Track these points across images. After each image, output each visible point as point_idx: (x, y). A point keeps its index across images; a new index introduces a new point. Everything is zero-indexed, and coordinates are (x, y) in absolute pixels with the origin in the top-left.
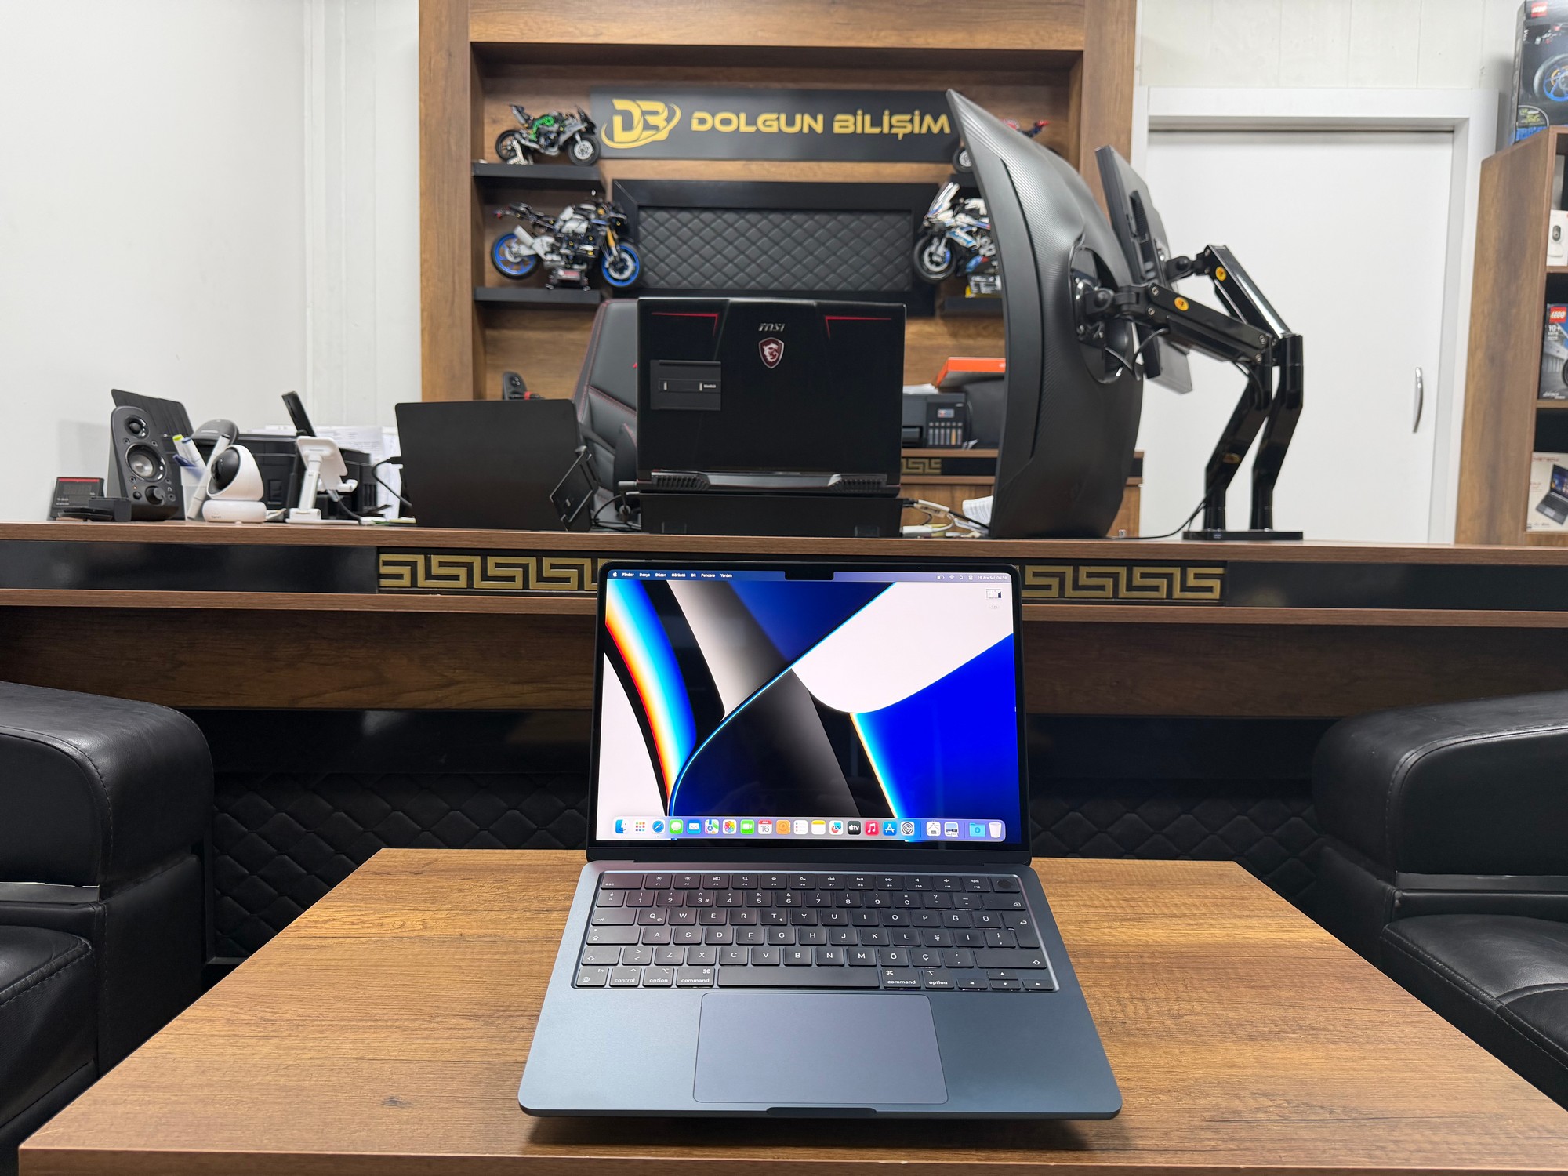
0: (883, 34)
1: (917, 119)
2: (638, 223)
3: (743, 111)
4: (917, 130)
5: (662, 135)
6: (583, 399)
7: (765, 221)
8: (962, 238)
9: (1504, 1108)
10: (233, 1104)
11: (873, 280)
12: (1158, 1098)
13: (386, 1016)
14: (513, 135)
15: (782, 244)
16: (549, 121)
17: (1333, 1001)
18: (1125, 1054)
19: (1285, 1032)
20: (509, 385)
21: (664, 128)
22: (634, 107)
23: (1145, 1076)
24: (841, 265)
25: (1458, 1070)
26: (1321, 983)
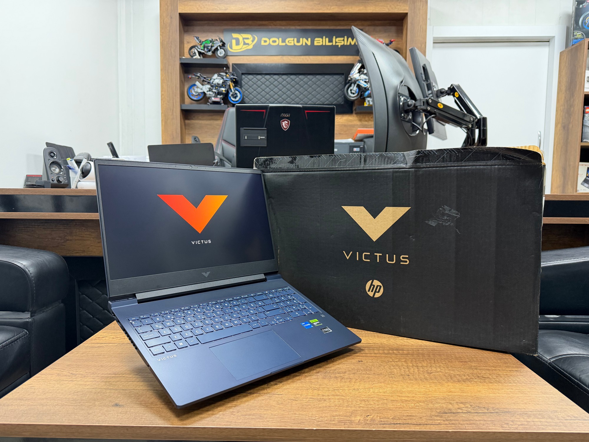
0: (332, 7)
1: (346, 39)
2: (241, 80)
3: (280, 37)
4: (345, 44)
5: (251, 47)
6: (220, 145)
7: (289, 78)
8: (363, 84)
9: (557, 408)
10: (54, 406)
11: (329, 100)
12: (419, 404)
13: (120, 373)
14: (195, 47)
15: (295, 87)
16: (208, 42)
17: (492, 367)
18: (408, 387)
19: (473, 379)
20: (194, 141)
21: (251, 44)
22: (240, 36)
23: (415, 395)
24: (317, 95)
25: (540, 393)
26: (489, 360)
